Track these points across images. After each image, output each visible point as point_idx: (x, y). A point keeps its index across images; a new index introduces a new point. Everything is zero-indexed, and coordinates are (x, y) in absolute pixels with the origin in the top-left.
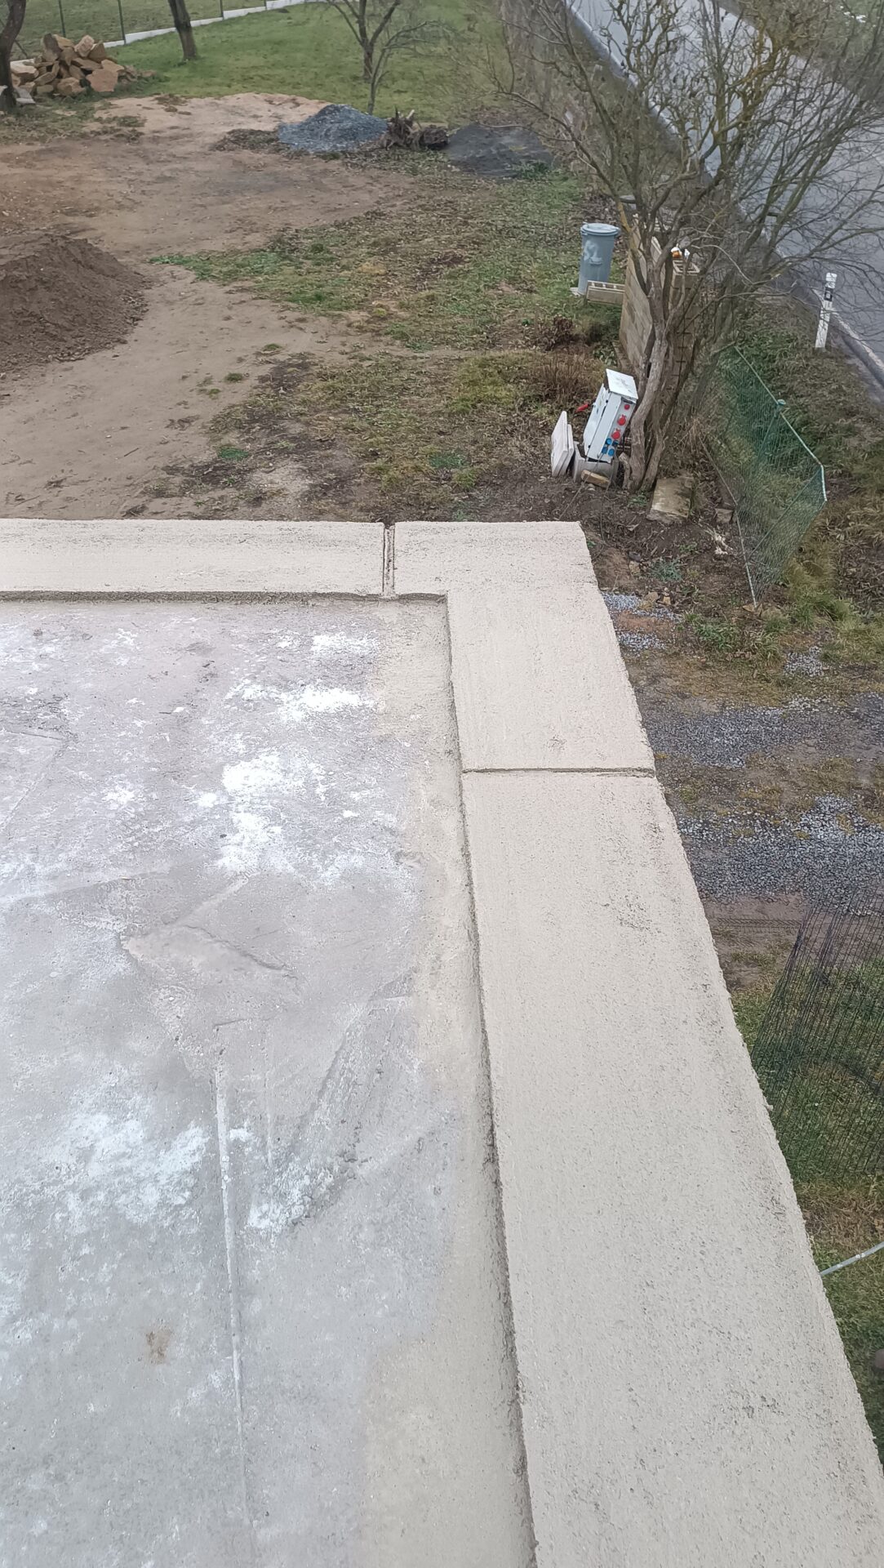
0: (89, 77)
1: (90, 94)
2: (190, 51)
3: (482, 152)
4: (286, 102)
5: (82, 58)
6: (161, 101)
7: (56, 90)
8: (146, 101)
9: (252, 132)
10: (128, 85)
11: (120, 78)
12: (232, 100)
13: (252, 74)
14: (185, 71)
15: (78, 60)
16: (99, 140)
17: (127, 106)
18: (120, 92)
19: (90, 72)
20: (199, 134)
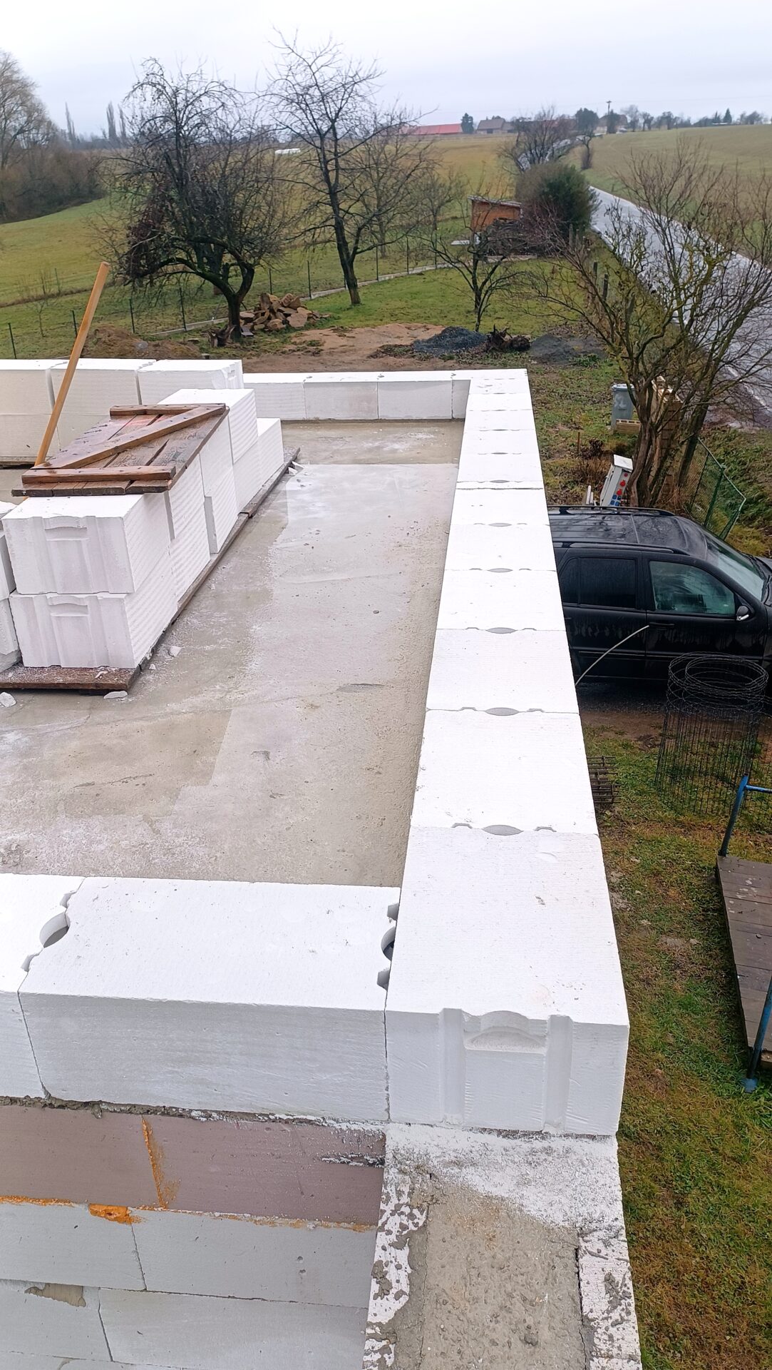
0: (289, 318)
1: (289, 328)
2: (356, 301)
3: (553, 351)
4: (420, 328)
5: (285, 307)
6: (335, 330)
7: (266, 327)
8: (325, 331)
9: (396, 346)
10: (313, 323)
11: (309, 318)
12: (382, 328)
13: (397, 312)
14: (352, 313)
15: (282, 308)
16: (294, 355)
17: (313, 334)
18: (308, 327)
19: (290, 315)
20: (360, 349)
